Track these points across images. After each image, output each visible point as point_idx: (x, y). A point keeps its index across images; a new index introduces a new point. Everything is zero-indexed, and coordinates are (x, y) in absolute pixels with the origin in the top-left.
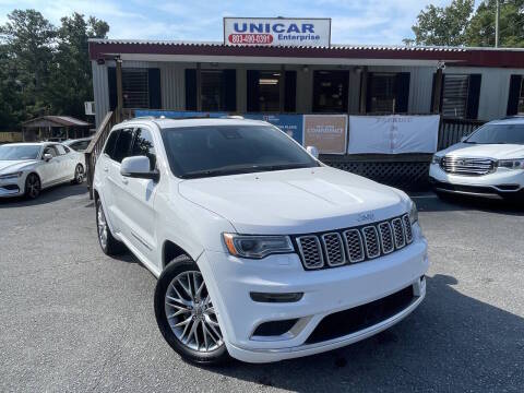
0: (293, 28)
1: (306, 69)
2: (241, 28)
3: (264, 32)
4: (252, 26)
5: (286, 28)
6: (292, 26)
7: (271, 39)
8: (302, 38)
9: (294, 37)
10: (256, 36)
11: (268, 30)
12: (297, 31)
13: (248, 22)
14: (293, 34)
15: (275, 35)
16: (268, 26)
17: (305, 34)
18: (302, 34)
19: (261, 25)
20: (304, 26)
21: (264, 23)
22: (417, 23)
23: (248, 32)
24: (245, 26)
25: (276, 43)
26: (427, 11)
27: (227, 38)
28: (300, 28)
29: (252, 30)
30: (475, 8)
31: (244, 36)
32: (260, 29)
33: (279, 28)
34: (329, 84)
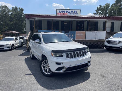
0: (72, 12)
1: (75, 21)
2: (60, 12)
3: (65, 13)
4: (63, 11)
5: (70, 12)
6: (72, 11)
7: (67, 14)
8: (74, 14)
9: (72, 14)
10: (64, 13)
11: (66, 12)
12: (73, 12)
13: (62, 10)
14: (72, 13)
15: (68, 13)
16: (66, 11)
17: (75, 13)
19: (65, 11)
20: (74, 11)
21: (66, 10)
23: (62, 12)
24: (61, 11)
25: (68, 15)
27: (57, 14)
28: (74, 12)
29: (63, 12)
31: (61, 13)
32: (65, 12)
33: (69, 12)
34: (80, 24)
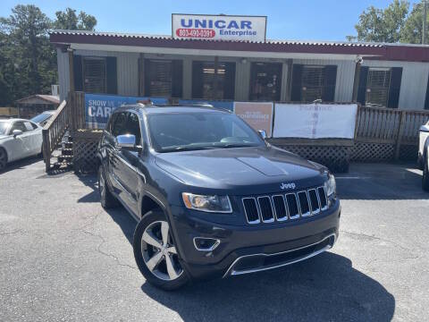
0: (233, 24)
1: (244, 61)
2: (187, 23)
3: (208, 28)
4: (197, 22)
5: (227, 25)
6: (232, 22)
7: (214, 33)
8: (241, 33)
9: (233, 33)
10: (200, 30)
11: (211, 25)
12: (236, 27)
13: (194, 18)
14: (233, 29)
15: (217, 31)
16: (211, 22)
17: (243, 30)
18: (240, 30)
19: (205, 21)
20: (243, 23)
21: (208, 19)
22: (359, 22)
23: (193, 27)
24: (191, 21)
25: (218, 37)
26: (368, 12)
27: (175, 32)
28: (239, 25)
29: (197, 26)
30: (410, 10)
31: (190, 31)
32: (204, 25)
33: (221, 24)
34: (264, 75)
